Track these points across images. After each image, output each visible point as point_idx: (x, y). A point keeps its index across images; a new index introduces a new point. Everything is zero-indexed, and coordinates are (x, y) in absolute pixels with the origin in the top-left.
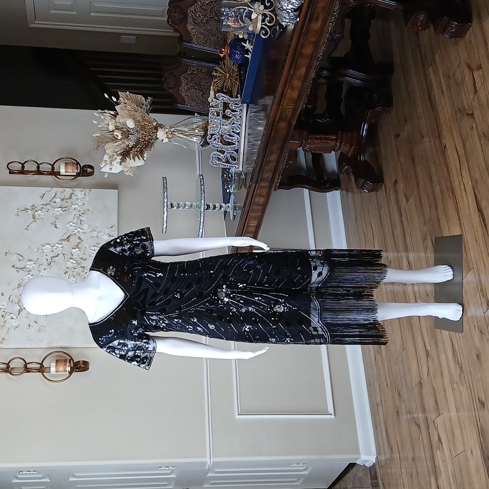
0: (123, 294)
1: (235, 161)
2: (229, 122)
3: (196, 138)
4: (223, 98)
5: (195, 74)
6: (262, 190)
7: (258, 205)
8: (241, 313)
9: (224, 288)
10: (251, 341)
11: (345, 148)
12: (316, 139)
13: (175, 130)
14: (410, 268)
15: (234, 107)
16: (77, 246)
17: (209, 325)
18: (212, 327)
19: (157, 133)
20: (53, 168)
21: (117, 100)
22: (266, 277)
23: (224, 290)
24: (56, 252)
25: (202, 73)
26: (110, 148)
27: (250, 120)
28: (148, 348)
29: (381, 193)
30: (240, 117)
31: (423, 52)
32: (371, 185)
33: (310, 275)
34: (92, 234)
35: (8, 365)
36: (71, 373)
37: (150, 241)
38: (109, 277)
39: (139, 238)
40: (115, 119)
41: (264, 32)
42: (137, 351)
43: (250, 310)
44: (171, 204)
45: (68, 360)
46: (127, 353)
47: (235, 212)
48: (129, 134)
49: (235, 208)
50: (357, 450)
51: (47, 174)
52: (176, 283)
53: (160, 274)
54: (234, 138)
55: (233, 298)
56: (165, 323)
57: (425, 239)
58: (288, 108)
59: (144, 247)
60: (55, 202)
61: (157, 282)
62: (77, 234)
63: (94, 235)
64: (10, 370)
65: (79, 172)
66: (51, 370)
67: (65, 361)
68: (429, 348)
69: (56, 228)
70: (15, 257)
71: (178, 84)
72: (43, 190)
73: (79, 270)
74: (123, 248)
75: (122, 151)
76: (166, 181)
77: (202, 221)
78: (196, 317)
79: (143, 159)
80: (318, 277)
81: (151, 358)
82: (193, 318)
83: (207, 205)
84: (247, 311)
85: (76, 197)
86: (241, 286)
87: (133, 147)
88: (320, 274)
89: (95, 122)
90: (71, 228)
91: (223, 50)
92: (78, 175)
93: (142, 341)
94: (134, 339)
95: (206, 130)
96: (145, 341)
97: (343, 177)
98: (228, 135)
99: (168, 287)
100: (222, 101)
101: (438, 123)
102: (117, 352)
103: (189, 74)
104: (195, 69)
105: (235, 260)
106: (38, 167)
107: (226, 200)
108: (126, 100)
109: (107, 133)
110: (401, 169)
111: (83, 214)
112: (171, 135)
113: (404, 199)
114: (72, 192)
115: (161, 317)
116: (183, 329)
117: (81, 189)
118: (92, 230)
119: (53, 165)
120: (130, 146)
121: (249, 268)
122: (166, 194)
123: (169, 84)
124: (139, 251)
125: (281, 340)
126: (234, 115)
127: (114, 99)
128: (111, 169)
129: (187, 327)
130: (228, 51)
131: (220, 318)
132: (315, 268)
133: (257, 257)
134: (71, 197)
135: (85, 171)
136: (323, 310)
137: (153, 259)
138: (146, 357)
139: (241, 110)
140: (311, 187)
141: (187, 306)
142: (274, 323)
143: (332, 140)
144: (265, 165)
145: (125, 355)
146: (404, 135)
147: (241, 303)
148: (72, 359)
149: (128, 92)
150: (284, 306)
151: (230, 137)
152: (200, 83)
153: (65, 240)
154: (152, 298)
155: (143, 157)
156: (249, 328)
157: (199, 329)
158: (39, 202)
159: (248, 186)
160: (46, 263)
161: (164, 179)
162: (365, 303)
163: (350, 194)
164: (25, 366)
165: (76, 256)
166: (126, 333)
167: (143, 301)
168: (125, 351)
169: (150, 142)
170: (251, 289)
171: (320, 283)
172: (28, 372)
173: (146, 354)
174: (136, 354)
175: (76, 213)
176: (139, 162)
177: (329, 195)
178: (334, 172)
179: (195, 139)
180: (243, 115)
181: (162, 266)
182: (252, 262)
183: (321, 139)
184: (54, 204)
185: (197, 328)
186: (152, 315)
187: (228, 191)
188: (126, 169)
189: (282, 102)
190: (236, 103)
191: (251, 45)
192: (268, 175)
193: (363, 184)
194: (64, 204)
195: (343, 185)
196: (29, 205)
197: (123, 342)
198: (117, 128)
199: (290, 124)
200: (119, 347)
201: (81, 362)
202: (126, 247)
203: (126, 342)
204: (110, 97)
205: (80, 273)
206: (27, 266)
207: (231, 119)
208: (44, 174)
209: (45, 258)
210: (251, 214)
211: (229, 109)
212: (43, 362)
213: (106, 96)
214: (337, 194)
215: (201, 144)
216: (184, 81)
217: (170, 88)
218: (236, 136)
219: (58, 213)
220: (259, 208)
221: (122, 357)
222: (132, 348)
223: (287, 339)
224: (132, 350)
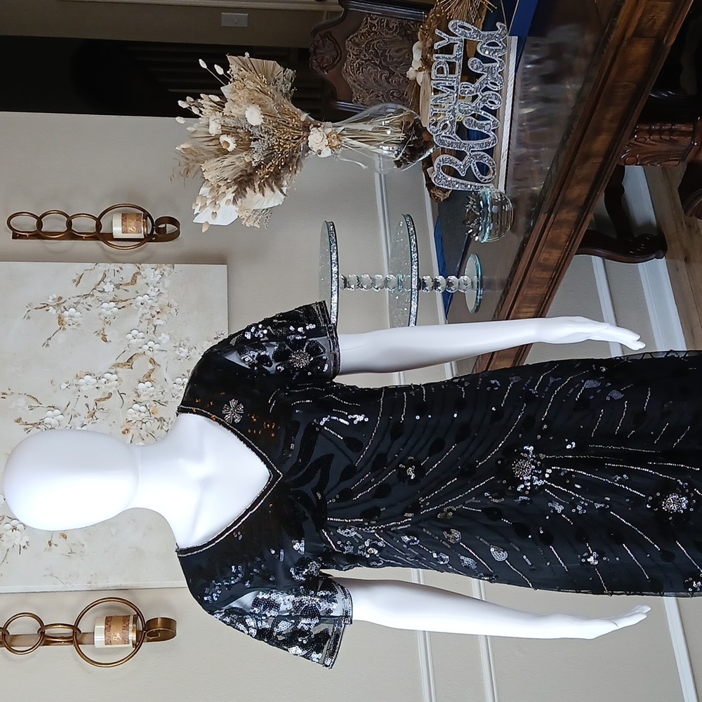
0: (267, 470)
1: (487, 175)
2: (477, 84)
3: (387, 148)
4: (464, 30)
5: (375, 33)
6: (558, 231)
7: (544, 267)
8: (575, 517)
9: (528, 452)
10: (598, 590)
12: (651, 132)
13: (345, 132)
15: (487, 52)
16: (148, 377)
17: (492, 550)
18: (500, 556)
19: (307, 137)
20: (99, 226)
21: (225, 72)
23: (529, 457)
24: (105, 389)
25: (390, 29)
26: (212, 170)
28: (330, 611)
30: (501, 73)
34: (177, 352)
35: (4, 630)
36: (137, 645)
37: (331, 333)
38: (228, 428)
39: (300, 329)
40: (221, 111)
42: (304, 621)
44: (345, 280)
45: (132, 618)
46: (275, 624)
47: (480, 292)
48: (251, 140)
49: (480, 285)
51: (87, 239)
52: (401, 440)
53: (360, 418)
54: (485, 122)
55: (555, 478)
56: (377, 547)
59: (315, 350)
60: (103, 291)
61: (354, 439)
62: (148, 353)
63: (182, 355)
64: (8, 639)
65: (149, 233)
66: (95, 640)
67: (125, 619)
69: (106, 341)
70: (22, 402)
71: (340, 56)
72: (78, 268)
73: (153, 425)
74: (262, 354)
75: (237, 176)
76: (334, 229)
77: (414, 311)
78: (458, 530)
79: (281, 191)
81: (337, 636)
82: (450, 533)
85: (145, 281)
86: (574, 445)
87: (258, 167)
89: (181, 121)
90: (136, 341)
92: (149, 238)
93: (316, 596)
94: (293, 588)
96: (322, 593)
97: (670, 230)
98: (473, 115)
99: (382, 449)
100: (462, 38)
102: (250, 622)
103: (362, 34)
104: (375, 22)
105: (551, 380)
106: (69, 224)
108: (244, 72)
109: (206, 143)
111: (158, 312)
112: (336, 141)
114: (137, 270)
115: (367, 530)
116: (421, 561)
117: (154, 265)
118: (177, 344)
119: (98, 220)
120: (254, 165)
122: (334, 256)
123: (323, 58)
124: (301, 360)
126: (490, 71)
127: (220, 70)
128: (214, 214)
129: (435, 556)
131: (521, 530)
133: (604, 369)
134: (134, 281)
135: (162, 230)
137: (337, 380)
138: (323, 636)
139: (500, 57)
140: (607, 254)
141: (434, 502)
142: (665, 542)
143: (684, 134)
145: (271, 631)
148: (139, 614)
149: (247, 54)
150: (688, 497)
151: (478, 121)
152: (383, 52)
153: (124, 365)
154: (342, 480)
155: (280, 187)
157: (467, 561)
158: (71, 291)
160: (84, 412)
161: (329, 224)
164: (41, 632)
165: (147, 398)
166: (274, 573)
167: (318, 490)
168: (272, 620)
169: (294, 157)
170: (600, 452)
172: (47, 643)
173: (323, 627)
174: (299, 627)
175: (146, 311)
176: (271, 199)
177: (642, 267)
179: (385, 150)
180: (507, 69)
182: (597, 383)
183: (661, 132)
184: (100, 294)
185: (462, 558)
186: (346, 526)
187: (476, 239)
188: (245, 215)
190: (493, 41)
192: (578, 192)
194: (121, 294)
196: (51, 297)
197: (266, 597)
198: (226, 129)
199: (658, 46)
200: (257, 610)
201: (159, 621)
202: (269, 352)
203: (273, 596)
204: (211, 66)
205: (155, 430)
206: (46, 420)
207: (481, 79)
208: (81, 238)
209: (83, 401)
210: (524, 291)
211: (477, 55)
212: (78, 621)
213: (203, 64)
214: (660, 264)
215: (397, 159)
216: (352, 51)
217: (323, 69)
218: (491, 117)
219: (109, 312)
220: (546, 275)
221: (263, 634)
222: (290, 611)
223: (694, 585)
224: (290, 617)
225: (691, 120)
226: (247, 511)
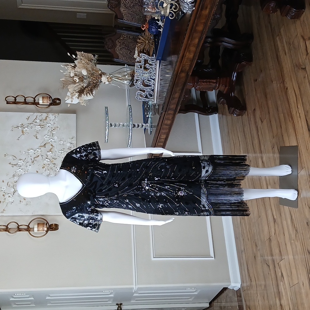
0: (82, 184)
1: (151, 97)
2: (148, 72)
4: (144, 56)
5: (125, 39)
6: (169, 116)
7: (166, 125)
8: (157, 196)
9: (145, 181)
10: (163, 214)
11: (222, 88)
12: (203, 82)
13: (113, 76)
14: (264, 166)
15: (151, 62)
16: (50, 150)
17: (136, 204)
18: (138, 205)
19: (101, 78)
20: (35, 100)
21: (76, 57)
22: (173, 173)
23: (146, 182)
24: (37, 154)
25: (130, 39)
26: (71, 88)
27: (162, 70)
28: (97, 218)
29: (245, 117)
30: (155, 69)
31: (273, 27)
32: (238, 112)
33: (201, 172)
35: (7, 226)
36: (47, 232)
37: (99, 150)
38: (72, 173)
39: (91, 148)
40: (74, 69)
41: (171, 15)
42: (90, 221)
43: (162, 194)
44: (111, 124)
45: (45, 224)
47: (151, 129)
48: (83, 79)
49: (151, 127)
50: (229, 281)
51: (30, 104)
52: (115, 177)
53: (105, 172)
54: (151, 82)
55: (151, 187)
56: (108, 203)
57: (273, 147)
58: (187, 64)
59: (95, 154)
60: (36, 122)
61: (103, 177)
62: (50, 142)
63: (61, 143)
64: (8, 230)
65: (51, 102)
66: (34, 230)
67: (44, 224)
68: (275, 217)
69: (37, 139)
70: (11, 157)
71: (114, 46)
72: (28, 114)
73: (52, 166)
75: (79, 90)
76: (107, 109)
77: (130, 135)
78: (128, 199)
79: (93, 95)
80: (206, 173)
81: (99, 225)
82: (126, 200)
83: (133, 124)
84: (161, 195)
85: (50, 119)
86: (157, 179)
87: (86, 87)
88: (207, 171)
89: (62, 71)
90: (46, 139)
91: (144, 25)
92: (51, 104)
93: (93, 214)
94: (88, 213)
95: (133, 76)
96: (95, 214)
97: (220, 106)
98: (147, 80)
99: (110, 179)
100: (144, 59)
101: (283, 74)
102: (78, 221)
103: (121, 40)
104: (125, 36)
105: (153, 163)
106: (25, 100)
107: (146, 121)
108: (81, 57)
109: (70, 78)
110: (258, 102)
111: (54, 129)
112: (110, 79)
113: (260, 122)
114: (47, 115)
115: (106, 199)
116: (119, 206)
117: (52, 114)
118: (60, 140)
119: (34, 98)
120: (84, 87)
121: (162, 167)
122: (107, 118)
123: (109, 46)
124: (92, 157)
125: (182, 214)
126: (152, 68)
127: (74, 56)
128: (72, 101)
129: (122, 205)
130: (147, 26)
131: (143, 199)
132: (204, 168)
133: (166, 160)
134: (46, 119)
135: (55, 102)
136: (209, 194)
137: (100, 161)
138: (96, 224)
139: (155, 64)
140: (199, 112)
141: (122, 192)
142: (178, 202)
143: (213, 83)
144: (171, 100)
145: (83, 223)
146: (260, 80)
147: (157, 190)
148: (48, 223)
149: (83, 52)
150: (184, 192)
151: (149, 82)
152: (128, 45)
153: (43, 146)
154: (100, 187)
155: (92, 94)
156: (162, 206)
157: (130, 206)
158: (26, 122)
159: (160, 113)
160: (30, 161)
161: (106, 108)
162: (236, 190)
163: (224, 116)
164: (18, 227)
165: (50, 157)
166: (83, 209)
167: (94, 189)
168: (83, 220)
169: (97, 84)
170: (163, 181)
171: (207, 177)
172: (20, 231)
173: (96, 222)
174: (90, 222)
175: (50, 129)
176: (90, 97)
177: (210, 116)
178: (214, 102)
179: (125, 82)
180: (156, 67)
181: (106, 167)
182: (164, 164)
183: (206, 82)
185: (129, 206)
186: (100, 198)
187: (147, 116)
188: (81, 102)
189: (183, 60)
190: (153, 60)
191: (162, 23)
192: (173, 106)
193: (233, 111)
194: (42, 123)
195: (219, 110)
196: (19, 124)
197: (81, 214)
198: (76, 75)
199: (187, 75)
200: (79, 218)
201: (54, 224)
202: (83, 154)
203: (83, 214)
204: (71, 55)
205: (53, 167)
206: (19, 163)
207: (150, 70)
208: (29, 104)
209: (30, 158)
210: (162, 131)
211: (148, 63)
212: (29, 224)
213: (69, 54)
214: (216, 116)
215: (129, 85)
216: (118, 44)
217: (109, 49)
218: (153, 81)
219: (38, 129)
220: (167, 127)
221: (80, 224)
222: (87, 218)
223: (186, 213)
224: (87, 220)
225: (216, 79)
226: (77, 194)
